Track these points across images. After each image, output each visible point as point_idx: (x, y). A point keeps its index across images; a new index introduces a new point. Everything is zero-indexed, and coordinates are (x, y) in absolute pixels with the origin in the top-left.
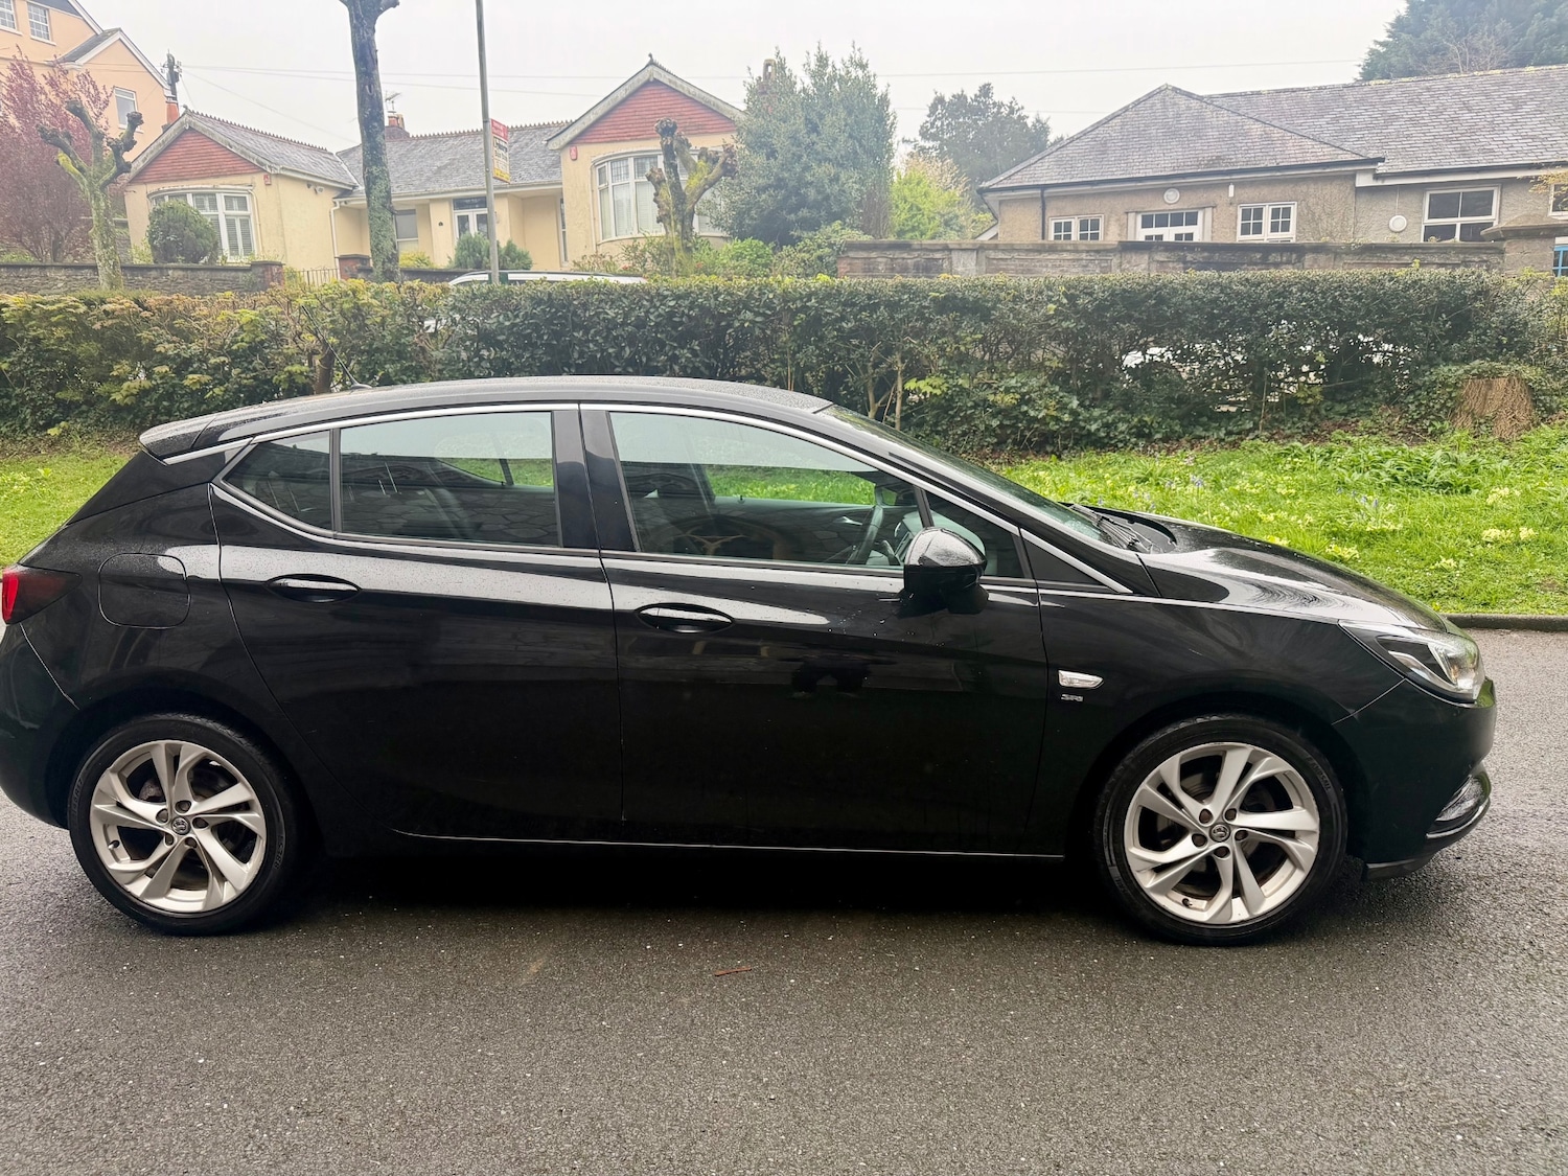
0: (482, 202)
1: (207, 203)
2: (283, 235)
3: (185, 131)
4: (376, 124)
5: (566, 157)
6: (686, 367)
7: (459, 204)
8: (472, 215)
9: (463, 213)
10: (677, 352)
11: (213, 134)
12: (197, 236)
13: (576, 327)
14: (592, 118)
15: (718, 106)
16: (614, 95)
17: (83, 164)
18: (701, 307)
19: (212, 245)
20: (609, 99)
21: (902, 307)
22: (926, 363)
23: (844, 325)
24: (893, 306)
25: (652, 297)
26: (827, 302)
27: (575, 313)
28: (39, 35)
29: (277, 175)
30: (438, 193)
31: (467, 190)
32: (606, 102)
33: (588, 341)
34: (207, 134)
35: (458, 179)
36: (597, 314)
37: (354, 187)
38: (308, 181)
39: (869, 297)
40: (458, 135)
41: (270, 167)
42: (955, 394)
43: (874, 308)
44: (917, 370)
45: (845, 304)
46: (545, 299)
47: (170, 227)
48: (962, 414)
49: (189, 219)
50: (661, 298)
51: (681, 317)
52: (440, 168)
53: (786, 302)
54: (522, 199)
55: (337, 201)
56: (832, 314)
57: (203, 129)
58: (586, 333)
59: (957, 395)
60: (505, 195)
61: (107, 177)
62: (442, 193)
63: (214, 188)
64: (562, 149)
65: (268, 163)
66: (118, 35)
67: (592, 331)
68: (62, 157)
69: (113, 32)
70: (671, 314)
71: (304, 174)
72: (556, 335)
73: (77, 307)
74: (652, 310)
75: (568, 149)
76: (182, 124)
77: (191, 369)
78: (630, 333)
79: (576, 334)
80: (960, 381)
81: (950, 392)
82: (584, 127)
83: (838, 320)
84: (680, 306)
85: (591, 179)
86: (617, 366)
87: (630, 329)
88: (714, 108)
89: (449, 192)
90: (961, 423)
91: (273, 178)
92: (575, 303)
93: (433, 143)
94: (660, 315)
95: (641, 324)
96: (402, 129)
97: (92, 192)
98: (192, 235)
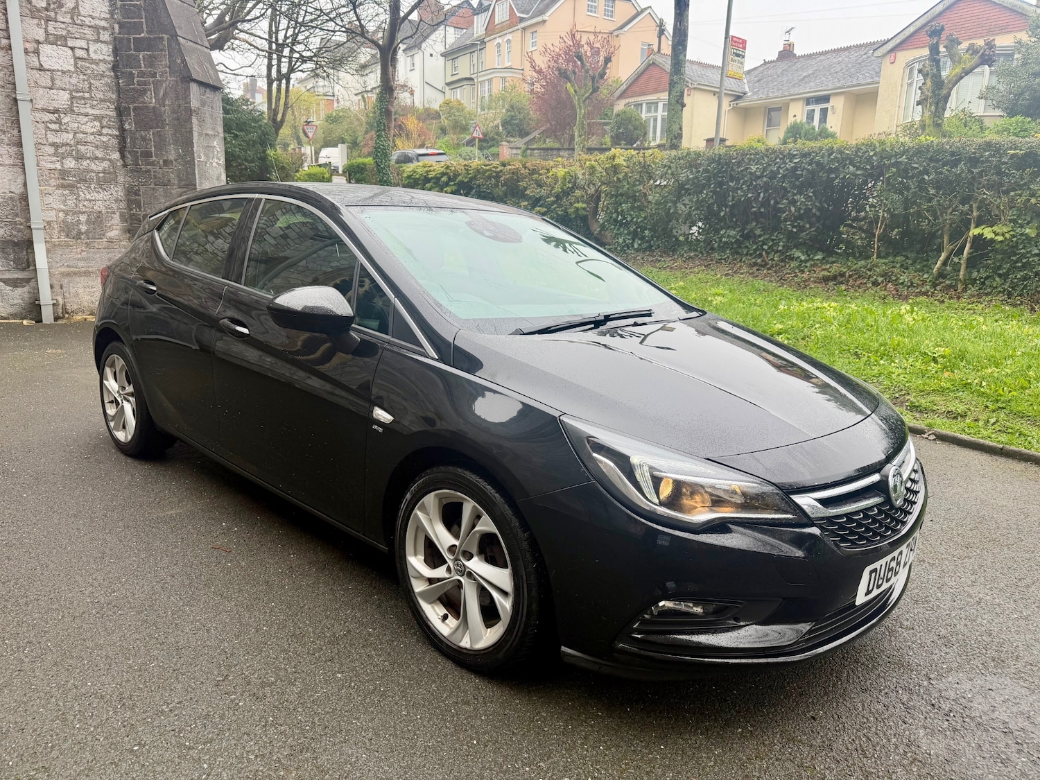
0: (826, 99)
1: (653, 109)
2: (691, 127)
3: (650, 65)
4: (680, 47)
5: (887, 60)
6: (800, 209)
7: (808, 101)
8: (817, 108)
9: (811, 107)
10: (795, 197)
11: (664, 66)
12: (635, 129)
13: (732, 179)
14: (912, 29)
15: (1023, 9)
16: (933, 10)
17: (577, 88)
18: (818, 164)
19: (642, 134)
20: (929, 13)
21: (983, 162)
22: (997, 213)
23: (926, 177)
24: (974, 161)
25: (785, 156)
26: (915, 159)
27: (732, 170)
28: (608, 16)
29: (695, 88)
30: (796, 95)
31: (816, 91)
32: (926, 15)
33: (738, 189)
34: (661, 66)
35: (813, 84)
36: (747, 169)
37: (745, 94)
38: (715, 91)
39: (953, 154)
40: (827, 53)
41: (691, 84)
42: (1020, 241)
43: (955, 164)
44: (987, 219)
45: (931, 160)
46: (717, 159)
47: (621, 124)
48: (1024, 261)
49: (632, 119)
50: (791, 156)
51: (802, 171)
52: (805, 77)
53: (882, 158)
54: (857, 95)
55: (732, 103)
56: (918, 168)
57: (659, 63)
58: (737, 183)
59: (1023, 242)
60: (844, 92)
61: (587, 95)
62: (799, 94)
63: (658, 99)
64: (884, 56)
65: (690, 81)
66: (649, 11)
67: (741, 182)
68: (569, 85)
69: (646, 9)
70: (795, 169)
71: (712, 87)
72: (720, 184)
73: (497, 167)
74: (782, 166)
75: (889, 56)
76: (649, 60)
77: (539, 204)
78: (765, 182)
79: (730, 184)
80: (1028, 231)
81: (1014, 239)
82: (904, 37)
83: (922, 173)
84: (802, 162)
85: (903, 77)
86: (754, 207)
87: (765, 179)
88: (1020, 11)
89: (804, 93)
90: (1020, 269)
91: (692, 91)
92: (734, 161)
93: (807, 60)
94: (787, 169)
95: (773, 176)
96: (792, 52)
97: (579, 104)
98: (632, 128)
